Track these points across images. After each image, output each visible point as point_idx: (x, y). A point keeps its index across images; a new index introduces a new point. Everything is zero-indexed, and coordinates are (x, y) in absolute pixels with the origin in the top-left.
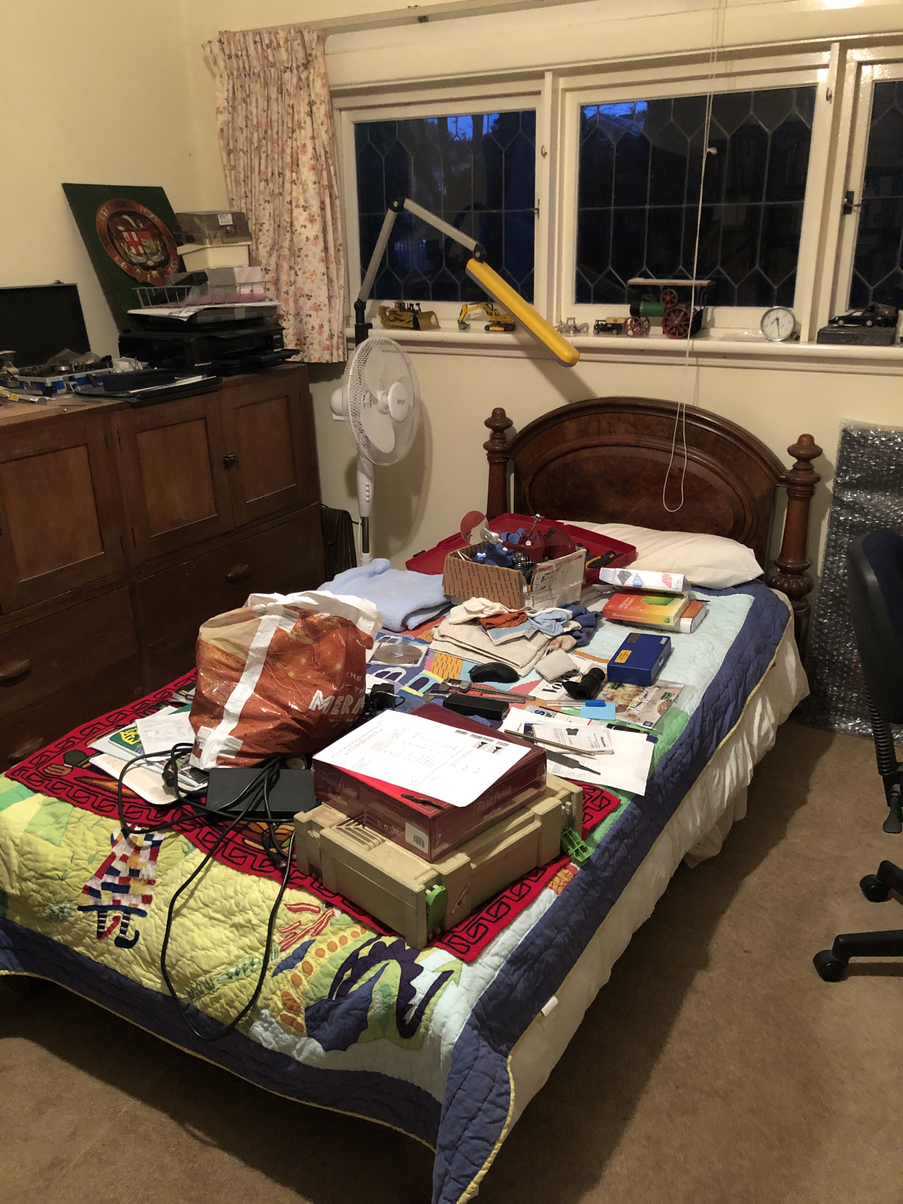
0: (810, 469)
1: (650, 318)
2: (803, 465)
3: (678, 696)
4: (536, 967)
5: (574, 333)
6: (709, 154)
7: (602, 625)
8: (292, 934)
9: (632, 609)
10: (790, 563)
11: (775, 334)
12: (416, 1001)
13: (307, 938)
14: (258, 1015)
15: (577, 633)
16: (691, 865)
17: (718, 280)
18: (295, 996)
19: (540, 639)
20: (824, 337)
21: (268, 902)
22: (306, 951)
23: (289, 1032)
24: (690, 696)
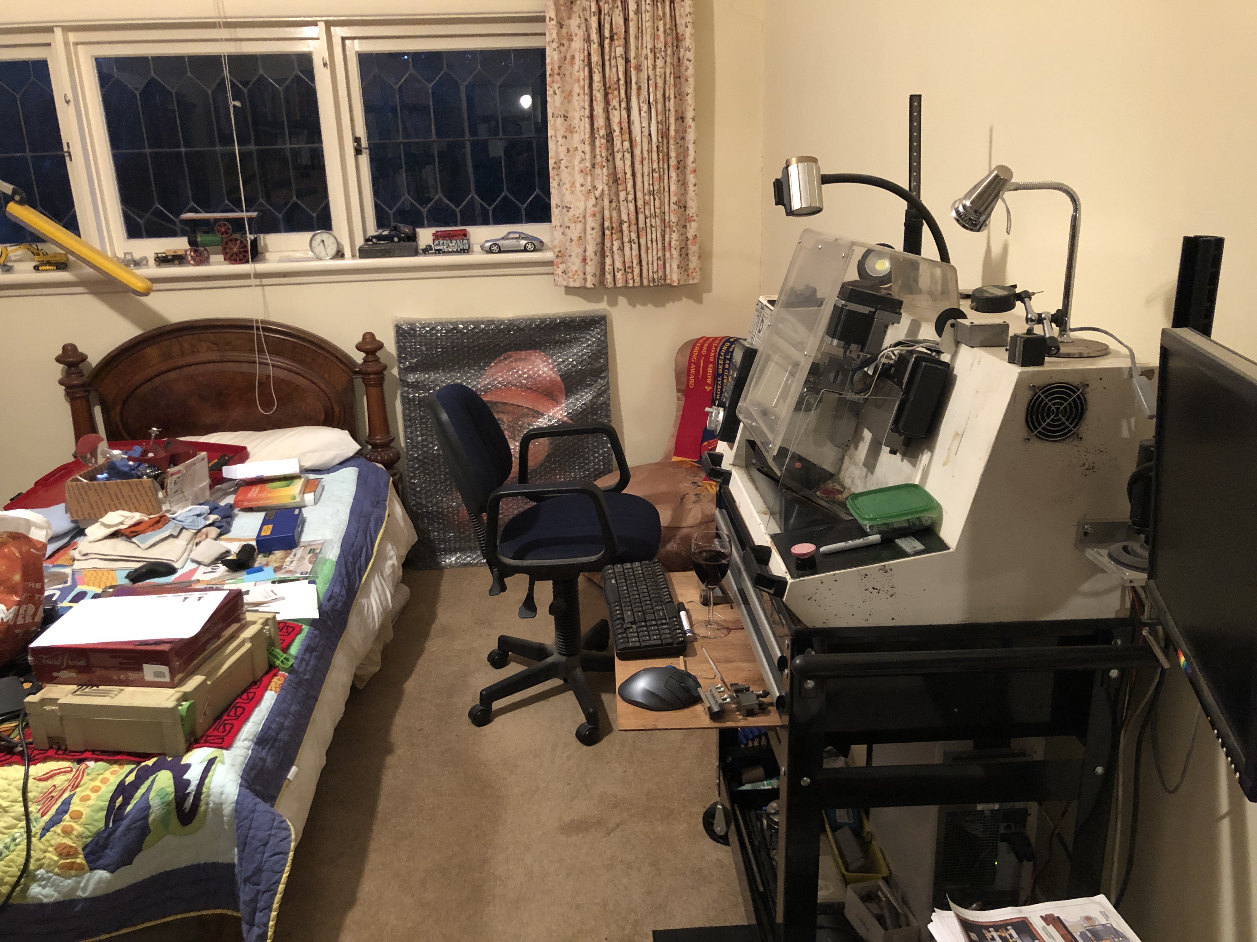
0: (377, 360)
1: (207, 248)
2: (371, 358)
3: (321, 549)
4: (276, 745)
5: (135, 265)
6: (234, 106)
7: (236, 515)
8: (48, 798)
9: (260, 495)
10: (378, 439)
11: (323, 254)
12: (192, 788)
13: (66, 795)
14: (34, 879)
15: (218, 524)
16: (360, 686)
17: (263, 213)
18: (70, 843)
19: (186, 535)
20: (364, 253)
21: (15, 783)
22: (70, 804)
23: (69, 878)
24: (331, 547)
